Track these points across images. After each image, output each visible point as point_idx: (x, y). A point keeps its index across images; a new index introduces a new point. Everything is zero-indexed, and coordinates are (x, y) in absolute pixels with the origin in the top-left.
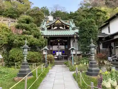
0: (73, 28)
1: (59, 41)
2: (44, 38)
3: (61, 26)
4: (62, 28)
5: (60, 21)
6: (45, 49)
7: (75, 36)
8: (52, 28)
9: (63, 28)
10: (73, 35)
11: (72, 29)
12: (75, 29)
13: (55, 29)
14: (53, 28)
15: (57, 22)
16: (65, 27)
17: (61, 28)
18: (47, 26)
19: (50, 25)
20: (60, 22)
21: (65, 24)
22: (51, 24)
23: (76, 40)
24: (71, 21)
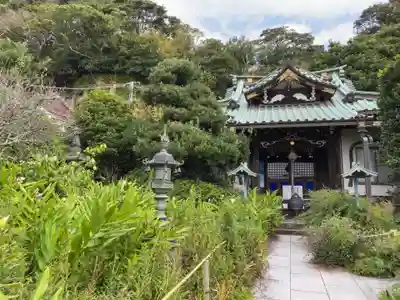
0: (349, 95)
1: (292, 143)
2: (238, 131)
3: (298, 91)
4: (304, 98)
5: (295, 72)
6: (240, 172)
7: (362, 124)
8: (266, 101)
9: (309, 96)
10: (351, 120)
11: (345, 101)
12: (356, 100)
13: (277, 103)
14: (269, 99)
15: (282, 78)
16: (313, 94)
17: (299, 96)
18: (246, 94)
19: (259, 90)
20: (296, 77)
21: (316, 83)
22: (263, 86)
23: (365, 139)
24: (338, 71)
